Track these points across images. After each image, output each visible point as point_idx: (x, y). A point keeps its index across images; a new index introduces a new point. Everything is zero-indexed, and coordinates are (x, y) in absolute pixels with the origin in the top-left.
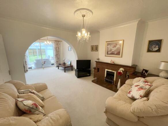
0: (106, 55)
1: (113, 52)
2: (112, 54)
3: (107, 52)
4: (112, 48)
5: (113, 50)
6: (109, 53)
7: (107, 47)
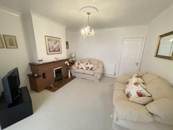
0: (49, 53)
1: (54, 49)
2: (54, 51)
3: (49, 50)
4: (54, 45)
5: (55, 47)
6: (51, 50)
7: (48, 44)
